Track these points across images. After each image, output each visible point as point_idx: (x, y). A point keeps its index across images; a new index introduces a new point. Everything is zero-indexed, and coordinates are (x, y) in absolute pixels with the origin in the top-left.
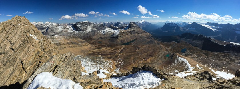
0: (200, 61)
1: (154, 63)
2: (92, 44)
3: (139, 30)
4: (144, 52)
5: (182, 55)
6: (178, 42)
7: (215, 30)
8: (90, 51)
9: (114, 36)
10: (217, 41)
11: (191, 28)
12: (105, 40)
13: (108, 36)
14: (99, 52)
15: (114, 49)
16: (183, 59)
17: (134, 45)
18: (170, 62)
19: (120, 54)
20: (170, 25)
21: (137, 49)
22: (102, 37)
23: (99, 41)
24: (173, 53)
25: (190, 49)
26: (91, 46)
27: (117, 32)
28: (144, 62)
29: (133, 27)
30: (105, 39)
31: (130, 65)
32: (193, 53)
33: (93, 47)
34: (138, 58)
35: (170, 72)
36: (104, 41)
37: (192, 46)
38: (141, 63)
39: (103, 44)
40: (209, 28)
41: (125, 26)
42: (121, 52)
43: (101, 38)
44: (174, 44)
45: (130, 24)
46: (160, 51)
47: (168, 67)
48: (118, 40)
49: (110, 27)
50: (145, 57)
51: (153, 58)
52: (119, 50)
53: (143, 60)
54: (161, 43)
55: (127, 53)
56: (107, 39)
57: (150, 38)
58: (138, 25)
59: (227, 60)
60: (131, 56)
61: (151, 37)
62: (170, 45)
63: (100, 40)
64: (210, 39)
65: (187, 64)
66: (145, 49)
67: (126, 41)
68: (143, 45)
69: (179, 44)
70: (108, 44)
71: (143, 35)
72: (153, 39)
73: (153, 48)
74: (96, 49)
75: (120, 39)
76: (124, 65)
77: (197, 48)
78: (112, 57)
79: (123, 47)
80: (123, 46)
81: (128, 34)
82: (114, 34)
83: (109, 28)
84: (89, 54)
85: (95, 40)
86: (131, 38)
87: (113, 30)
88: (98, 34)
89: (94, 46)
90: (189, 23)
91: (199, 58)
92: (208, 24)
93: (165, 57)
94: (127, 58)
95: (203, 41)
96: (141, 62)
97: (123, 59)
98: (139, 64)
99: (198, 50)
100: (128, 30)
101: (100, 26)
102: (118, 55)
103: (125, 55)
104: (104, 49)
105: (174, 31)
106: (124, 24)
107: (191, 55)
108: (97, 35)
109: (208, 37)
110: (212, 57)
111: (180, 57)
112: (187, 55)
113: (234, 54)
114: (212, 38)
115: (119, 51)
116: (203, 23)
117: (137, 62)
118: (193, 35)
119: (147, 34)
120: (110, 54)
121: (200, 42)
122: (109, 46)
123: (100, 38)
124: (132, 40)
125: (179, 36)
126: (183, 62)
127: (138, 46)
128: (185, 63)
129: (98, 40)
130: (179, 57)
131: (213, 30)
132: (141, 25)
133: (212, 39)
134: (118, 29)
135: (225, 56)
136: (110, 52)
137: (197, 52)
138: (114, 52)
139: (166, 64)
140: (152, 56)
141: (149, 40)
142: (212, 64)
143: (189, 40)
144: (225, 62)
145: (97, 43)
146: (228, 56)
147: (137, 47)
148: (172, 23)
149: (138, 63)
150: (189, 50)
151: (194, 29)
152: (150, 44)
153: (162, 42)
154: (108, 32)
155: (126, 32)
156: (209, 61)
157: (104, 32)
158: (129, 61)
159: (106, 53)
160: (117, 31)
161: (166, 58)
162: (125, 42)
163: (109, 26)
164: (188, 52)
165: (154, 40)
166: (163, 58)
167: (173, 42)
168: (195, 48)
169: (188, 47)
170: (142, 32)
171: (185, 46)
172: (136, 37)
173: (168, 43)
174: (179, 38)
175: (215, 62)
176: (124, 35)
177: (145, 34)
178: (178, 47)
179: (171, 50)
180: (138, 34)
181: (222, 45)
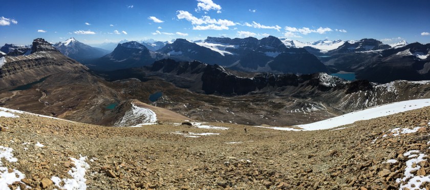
3: (56, 57)
6: (144, 80)
7: (225, 54)
10: (234, 72)
20: (129, 46)
24: (125, 101)
25: (170, 93)
29: (42, 49)
32: (177, 100)
37: (177, 87)
40: (212, 49)
41: (22, 50)
44: (134, 84)
48: (3, 81)
51: (75, 112)
58: (62, 50)
59: (266, 108)
61: (84, 71)
62: (125, 86)
67: (23, 81)
69: (145, 83)
71: (68, 67)
75: (8, 76)
81: (29, 66)
86: (38, 74)
91: (192, 110)
92: (209, 40)
93: (104, 110)
99: (191, 95)
100: (30, 57)
107: (173, 105)
110: (227, 106)
113: (277, 94)
116: (200, 40)
118: (178, 63)
119: (76, 65)
124: (38, 78)
130: (136, 107)
131: (222, 52)
132: (68, 49)
133: (222, 69)
134: (4, 55)
135: (258, 100)
137: (187, 99)
140: (72, 107)
143: (168, 74)
150: (167, 95)
151: (180, 53)
153: (107, 80)
155: (25, 61)
162: (22, 84)
164: (165, 100)
167: (133, 79)
168: (182, 91)
169: (165, 89)
170: (64, 62)
171: (159, 87)
172: (50, 72)
173: (120, 82)
174: (147, 73)
175: (238, 116)
176: (17, 67)
177: (71, 65)
178: (143, 90)
179: (124, 96)
180: (55, 65)
181: (247, 79)
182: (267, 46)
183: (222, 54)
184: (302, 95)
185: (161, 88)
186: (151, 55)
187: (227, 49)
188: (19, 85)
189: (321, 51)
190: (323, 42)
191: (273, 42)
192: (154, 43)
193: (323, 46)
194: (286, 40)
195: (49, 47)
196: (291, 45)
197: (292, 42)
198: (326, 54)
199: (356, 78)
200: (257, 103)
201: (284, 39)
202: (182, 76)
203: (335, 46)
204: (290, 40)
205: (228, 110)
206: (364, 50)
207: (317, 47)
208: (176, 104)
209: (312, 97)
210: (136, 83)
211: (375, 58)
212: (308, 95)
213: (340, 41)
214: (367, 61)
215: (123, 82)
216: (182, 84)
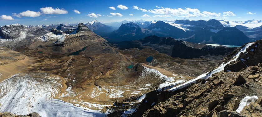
0: (172, 71)
1: (115, 77)
2: (30, 55)
3: (90, 34)
4: (101, 64)
5: (148, 65)
6: (141, 49)
7: (186, 30)
8: (29, 66)
9: (58, 43)
10: (191, 44)
11: (155, 29)
12: (46, 49)
13: (51, 43)
14: (40, 66)
15: (59, 61)
16: (152, 70)
17: (85, 55)
18: (135, 75)
19: (68, 68)
20: (129, 25)
21: (90, 61)
22: (43, 45)
23: (38, 51)
24: (136, 64)
25: (157, 57)
26: (29, 59)
27: (61, 38)
28: (102, 77)
29: (82, 30)
30: (46, 48)
31: (84, 81)
32: (162, 62)
33: (32, 60)
34: (93, 72)
35: (139, 87)
36: (44, 51)
37: (160, 53)
38: (99, 79)
39: (44, 55)
41: (72, 30)
42: (69, 65)
43: (41, 46)
44: (136, 52)
45: (79, 27)
46: (120, 62)
47: (135, 81)
48: (64, 49)
49: (52, 31)
50: (102, 70)
51: (113, 71)
52: (66, 62)
53: (100, 74)
54: (120, 52)
55: (78, 66)
56: (49, 48)
57: (105, 45)
58: (89, 28)
59: (206, 66)
60: (84, 69)
61: (106, 43)
62: (131, 53)
63: (41, 49)
64: (182, 43)
65: (160, 76)
66: (101, 60)
67: (74, 49)
68: (98, 55)
69: (142, 51)
70: (51, 55)
71: (96, 40)
72: (108, 46)
73: (111, 58)
74: (36, 62)
75: (66, 47)
76: (77, 82)
77: (166, 55)
78: (59, 72)
79: (71, 58)
80: (71, 57)
81: (76, 40)
82: (57, 41)
83: (51, 33)
84: (29, 71)
85: (33, 49)
86: (81, 45)
87: (57, 35)
88: (36, 41)
89: (32, 58)
90: (153, 22)
91: (170, 67)
92: (177, 22)
93: (127, 69)
94: (80, 73)
95: (173, 46)
96: (98, 77)
97: (74, 74)
98: (96, 80)
99: (168, 58)
100: (76, 35)
101: (38, 30)
102: (67, 69)
103: (75, 69)
104: (47, 62)
105: (134, 34)
106: (70, 26)
107: (160, 65)
108: (35, 43)
109: (179, 39)
110: (187, 65)
111: (148, 67)
112: (155, 65)
113: (213, 58)
114: (185, 41)
115: (66, 64)
116: (171, 21)
117: (93, 77)
118: (160, 38)
119: (100, 39)
120: (56, 69)
121: (168, 48)
122: (53, 57)
123: (40, 46)
124: (81, 48)
125: (141, 41)
126: (153, 74)
127: (92, 57)
128: (157, 74)
129: (37, 49)
130: (146, 68)
131: (184, 29)
132: (92, 27)
133: (185, 43)
134: (62, 33)
135: (203, 61)
136: (55, 66)
137: (167, 61)
138: (61, 65)
139: (131, 78)
140: (110, 68)
141: (104, 47)
142: (189, 74)
143: (154, 45)
144: (205, 68)
145: (36, 54)
146: (207, 61)
147: (89, 57)
148: (131, 23)
149: (94, 78)
150: (156, 58)
151: (160, 29)
152: (107, 53)
153: (120, 49)
154: (50, 38)
155: (74, 37)
156: (185, 70)
157: (44, 38)
158: (83, 77)
159: (50, 68)
160: (62, 36)
161: (130, 70)
162: (73, 52)
163: (50, 29)
164: (156, 61)
165: (111, 47)
166: (125, 70)
167: (135, 48)
168: (163, 56)
169: (154, 54)
170: (94, 37)
171: (150, 53)
172: (87, 44)
173: (128, 50)
174: (142, 44)
175: (192, 71)
176: (71, 41)
177: (98, 39)
178: (142, 56)
179: (133, 60)
180: (89, 40)
181: (198, 49)
182: (211, 26)
183: (185, 31)
185: (151, 54)
186: (142, 31)
187: (188, 28)
188: (72, 52)
189: (248, 28)
190: (251, 22)
191: (214, 23)
193: (250, 24)
194: (224, 21)
195: (85, 28)
196: (227, 24)
197: (228, 22)
198: (252, 30)
200: (202, 63)
201: (222, 20)
202: (162, 46)
203: (259, 25)
204: (227, 21)
205: (188, 67)
207: (245, 25)
208: (162, 64)
210: (137, 51)
215: (129, 51)
216: (162, 51)
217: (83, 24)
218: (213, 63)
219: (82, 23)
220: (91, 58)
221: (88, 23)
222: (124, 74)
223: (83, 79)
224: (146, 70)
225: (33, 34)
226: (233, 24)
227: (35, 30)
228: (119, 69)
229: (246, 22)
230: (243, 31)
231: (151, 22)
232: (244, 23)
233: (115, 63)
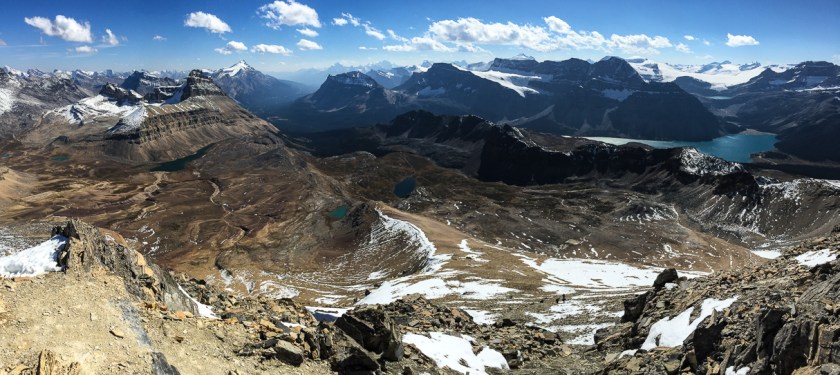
0: (473, 226)
1: (285, 245)
2: (26, 168)
3: (222, 107)
4: (245, 201)
5: (396, 207)
6: (380, 154)
7: (526, 93)
9: (123, 130)
10: (539, 138)
11: (427, 90)
12: (81, 148)
13: (97, 128)
14: (57, 200)
15: (121, 186)
16: (402, 225)
17: (202, 174)
18: (350, 241)
19: (145, 210)
20: (348, 81)
21: (213, 190)
22: (70, 134)
23: (54, 153)
24: (360, 202)
25: (429, 180)
27: (134, 115)
28: (243, 243)
29: (198, 92)
30: (83, 144)
31: (184, 253)
32: (443, 195)
33: (31, 181)
34: (218, 226)
35: (349, 280)
36: (75, 155)
37: (440, 168)
38: (232, 248)
39: (73, 166)
40: (503, 83)
41: (167, 90)
42: (149, 201)
43: (63, 140)
44: (365, 165)
45: (190, 81)
46: (308, 196)
47: (343, 260)
48: (141, 151)
49: (105, 91)
50: (246, 220)
51: (281, 224)
52: (142, 190)
53: (237, 232)
54: (314, 163)
55: (174, 204)
56: (91, 145)
57: (268, 141)
58: (224, 86)
59: (584, 210)
60: (190, 216)
61: (272, 136)
62: (350, 168)
63: (62, 149)
64: (510, 133)
65: (420, 245)
66: (248, 190)
67: (169, 153)
68: (241, 174)
69: (382, 161)
70: (96, 166)
71: (242, 127)
72: (280, 144)
73: (280, 184)
74: (43, 190)
75: (148, 144)
76: (162, 255)
77: (459, 172)
78: (115, 221)
79: (159, 181)
80: (160, 176)
81: (179, 124)
82: (120, 123)
83: (100, 98)
85: (36, 149)
86: (194, 141)
87: (120, 104)
88: (47, 120)
89: (33, 177)
90: (419, 67)
91: (468, 215)
92: (499, 64)
93: (329, 220)
94: (175, 227)
95: (482, 142)
96: (232, 242)
97: (158, 228)
98: (222, 250)
99: (465, 183)
100: (181, 107)
101: (56, 87)
102: (139, 213)
103: (163, 213)
104: (79, 188)
105: (363, 106)
106: (166, 79)
107: (437, 206)
108: (45, 127)
109: (501, 123)
110: (522, 207)
111: (390, 215)
112: (418, 208)
113: (609, 185)
114: (518, 127)
115: (141, 197)
116: (480, 64)
117: (213, 243)
118: (440, 118)
119: (254, 123)
120: (107, 210)
121: (467, 149)
122: (101, 174)
123: (60, 138)
124: (194, 149)
125: (382, 128)
126: (402, 237)
127: (222, 178)
128: (413, 239)
129: (50, 147)
130: (386, 217)
131: (520, 90)
132: (235, 84)
133: (518, 133)
134: (139, 99)
135: (574, 196)
136: (105, 201)
137: (459, 193)
138: (123, 199)
139: (335, 248)
140: (276, 217)
141: (263, 149)
142: (527, 237)
143: (421, 141)
144: (577, 220)
145: (47, 164)
146: (588, 193)
147: (213, 180)
148: (355, 73)
149: (219, 245)
150: (425, 185)
151: (442, 91)
152: (270, 167)
153: (315, 154)
154: (96, 113)
155: (174, 115)
156: (513, 226)
157: (75, 112)
158: (182, 239)
159: (88, 206)
160: (136, 108)
161: (336, 224)
162: (167, 160)
163: (97, 87)
164: (422, 195)
165: (286, 149)
166: (321, 222)
167: (361, 152)
168: (449, 175)
169: (420, 173)
170: (235, 117)
171: (408, 169)
172: (212, 137)
173: (339, 159)
174: (382, 138)
175: (536, 226)
176: (161, 126)
177: (248, 123)
178: (381, 176)
179: (352, 190)
180: (220, 125)
181: (559, 155)
182: (607, 78)
183: (522, 94)
184: (650, 186)
185: (411, 169)
186: (388, 98)
187: (532, 84)
188: (164, 160)
189: (712, 88)
190: (719, 67)
191: (616, 68)
192: (391, 71)
193: (718, 75)
194: (645, 63)
195: (211, 87)
196: (653, 74)
197: (655, 68)
198: (723, 93)
199: (776, 145)
200: (571, 200)
201: (639, 61)
202: (447, 146)
203: (745, 77)
204: (653, 63)
205: (523, 214)
206: (804, 85)
207: (704, 77)
208: (441, 204)
209: (665, 192)
210: (368, 161)
211: (823, 105)
212: (660, 187)
213: (757, 65)
214: (805, 111)
215: (344, 160)
216: (448, 160)
217: (203, 75)
218: (604, 201)
219: (198, 71)
220: (218, 183)
221: (221, 71)
222: (314, 236)
223: (183, 244)
224: (385, 223)
225: (39, 98)
226: (669, 75)
227: (45, 86)
228: (302, 219)
229: (705, 69)
230: (699, 96)
231: (414, 68)
232: (700, 72)
233: (292, 199)
